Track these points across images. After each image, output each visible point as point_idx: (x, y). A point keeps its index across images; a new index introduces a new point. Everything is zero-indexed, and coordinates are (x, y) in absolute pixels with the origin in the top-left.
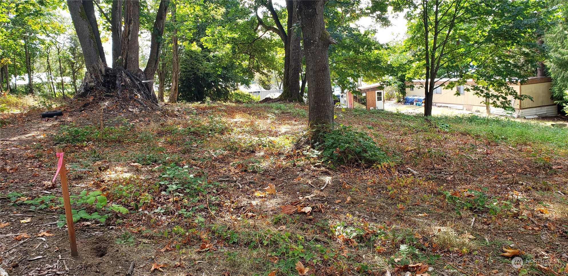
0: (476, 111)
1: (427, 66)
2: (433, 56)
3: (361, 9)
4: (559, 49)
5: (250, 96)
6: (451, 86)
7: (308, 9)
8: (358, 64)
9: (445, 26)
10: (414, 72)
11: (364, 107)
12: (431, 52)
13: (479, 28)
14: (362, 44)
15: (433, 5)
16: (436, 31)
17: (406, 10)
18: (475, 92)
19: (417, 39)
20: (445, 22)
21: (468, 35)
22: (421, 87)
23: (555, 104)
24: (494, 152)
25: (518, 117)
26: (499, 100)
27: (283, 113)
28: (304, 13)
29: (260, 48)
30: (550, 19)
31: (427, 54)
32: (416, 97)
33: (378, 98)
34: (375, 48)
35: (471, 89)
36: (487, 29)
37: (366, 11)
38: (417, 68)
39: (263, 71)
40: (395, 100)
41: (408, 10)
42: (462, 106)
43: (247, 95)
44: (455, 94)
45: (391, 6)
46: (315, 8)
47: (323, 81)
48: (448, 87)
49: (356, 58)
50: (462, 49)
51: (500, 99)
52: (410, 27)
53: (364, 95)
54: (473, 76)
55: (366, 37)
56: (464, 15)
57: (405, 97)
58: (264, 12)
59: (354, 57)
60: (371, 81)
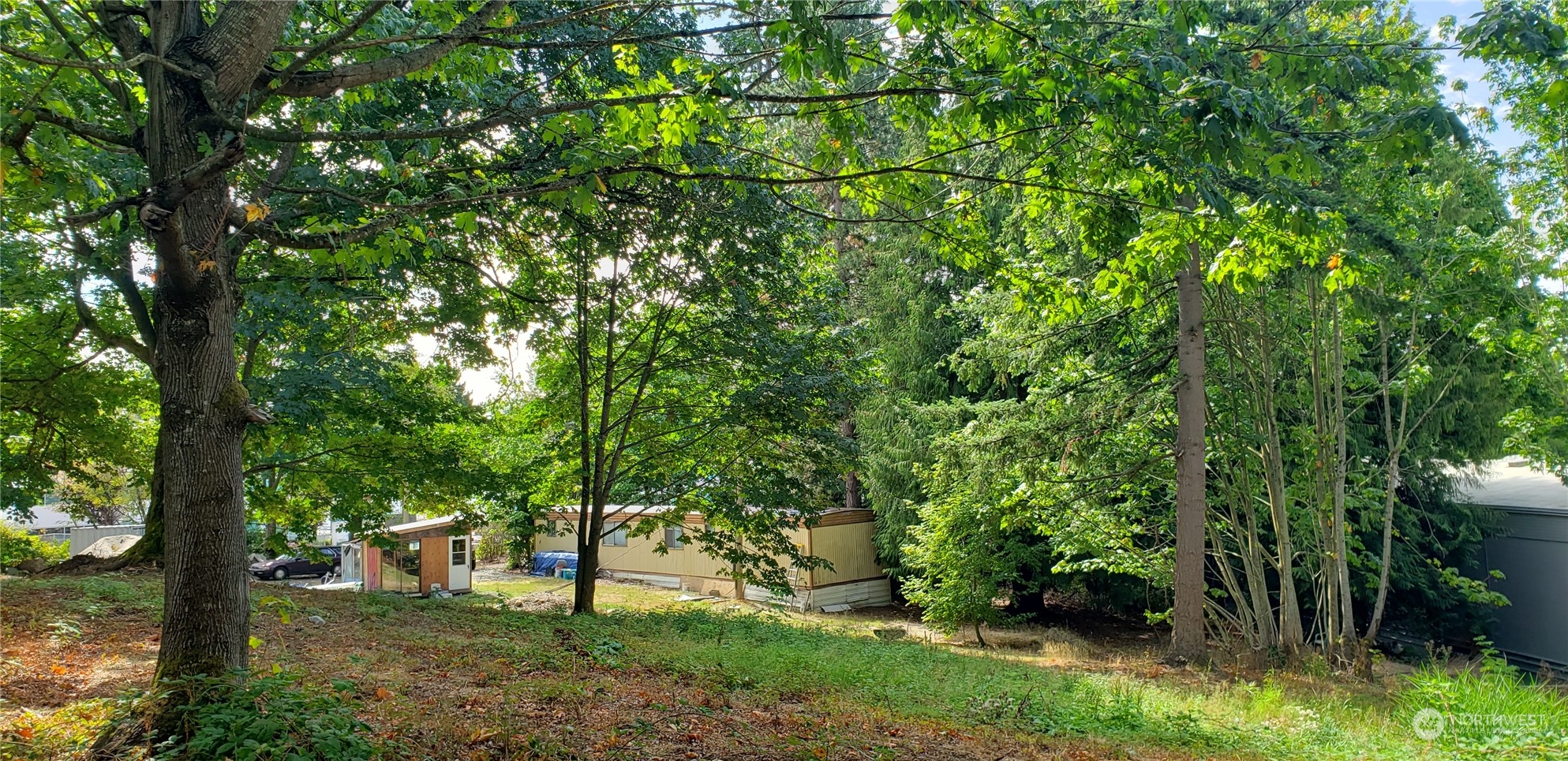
0: (711, 594)
1: (583, 473)
2: (599, 450)
3: (409, 313)
4: (885, 447)
5: (28, 543)
6: (646, 528)
7: (181, 316)
8: (393, 460)
9: (632, 376)
10: (552, 488)
11: (413, 583)
12: (595, 438)
13: (713, 387)
14: (411, 407)
15: (602, 321)
16: (607, 387)
17: (533, 326)
18: (704, 544)
19: (558, 403)
20: (630, 363)
21: (688, 402)
22: (568, 530)
23: (884, 577)
24: (711, 731)
25: (808, 609)
26: (758, 567)
27: (119, 611)
28: (169, 329)
29: (78, 396)
30: (860, 379)
31: (585, 444)
32: (561, 555)
33: (455, 557)
34: (444, 417)
35: (695, 537)
36: (732, 389)
37: (423, 318)
38: (559, 479)
39: (82, 467)
40: (506, 563)
41: (539, 326)
42: (678, 580)
43: (19, 541)
44: (656, 551)
45: (494, 312)
46: (205, 316)
47: (217, 531)
48: (639, 530)
49: (389, 443)
50: (673, 435)
51: (762, 564)
52: (544, 370)
53: (413, 547)
54: (698, 503)
55: (421, 388)
56: (677, 353)
57: (533, 555)
58: (105, 293)
59: (383, 439)
60: (432, 509)
